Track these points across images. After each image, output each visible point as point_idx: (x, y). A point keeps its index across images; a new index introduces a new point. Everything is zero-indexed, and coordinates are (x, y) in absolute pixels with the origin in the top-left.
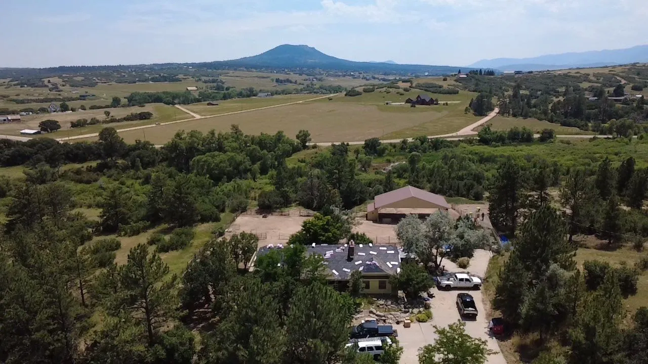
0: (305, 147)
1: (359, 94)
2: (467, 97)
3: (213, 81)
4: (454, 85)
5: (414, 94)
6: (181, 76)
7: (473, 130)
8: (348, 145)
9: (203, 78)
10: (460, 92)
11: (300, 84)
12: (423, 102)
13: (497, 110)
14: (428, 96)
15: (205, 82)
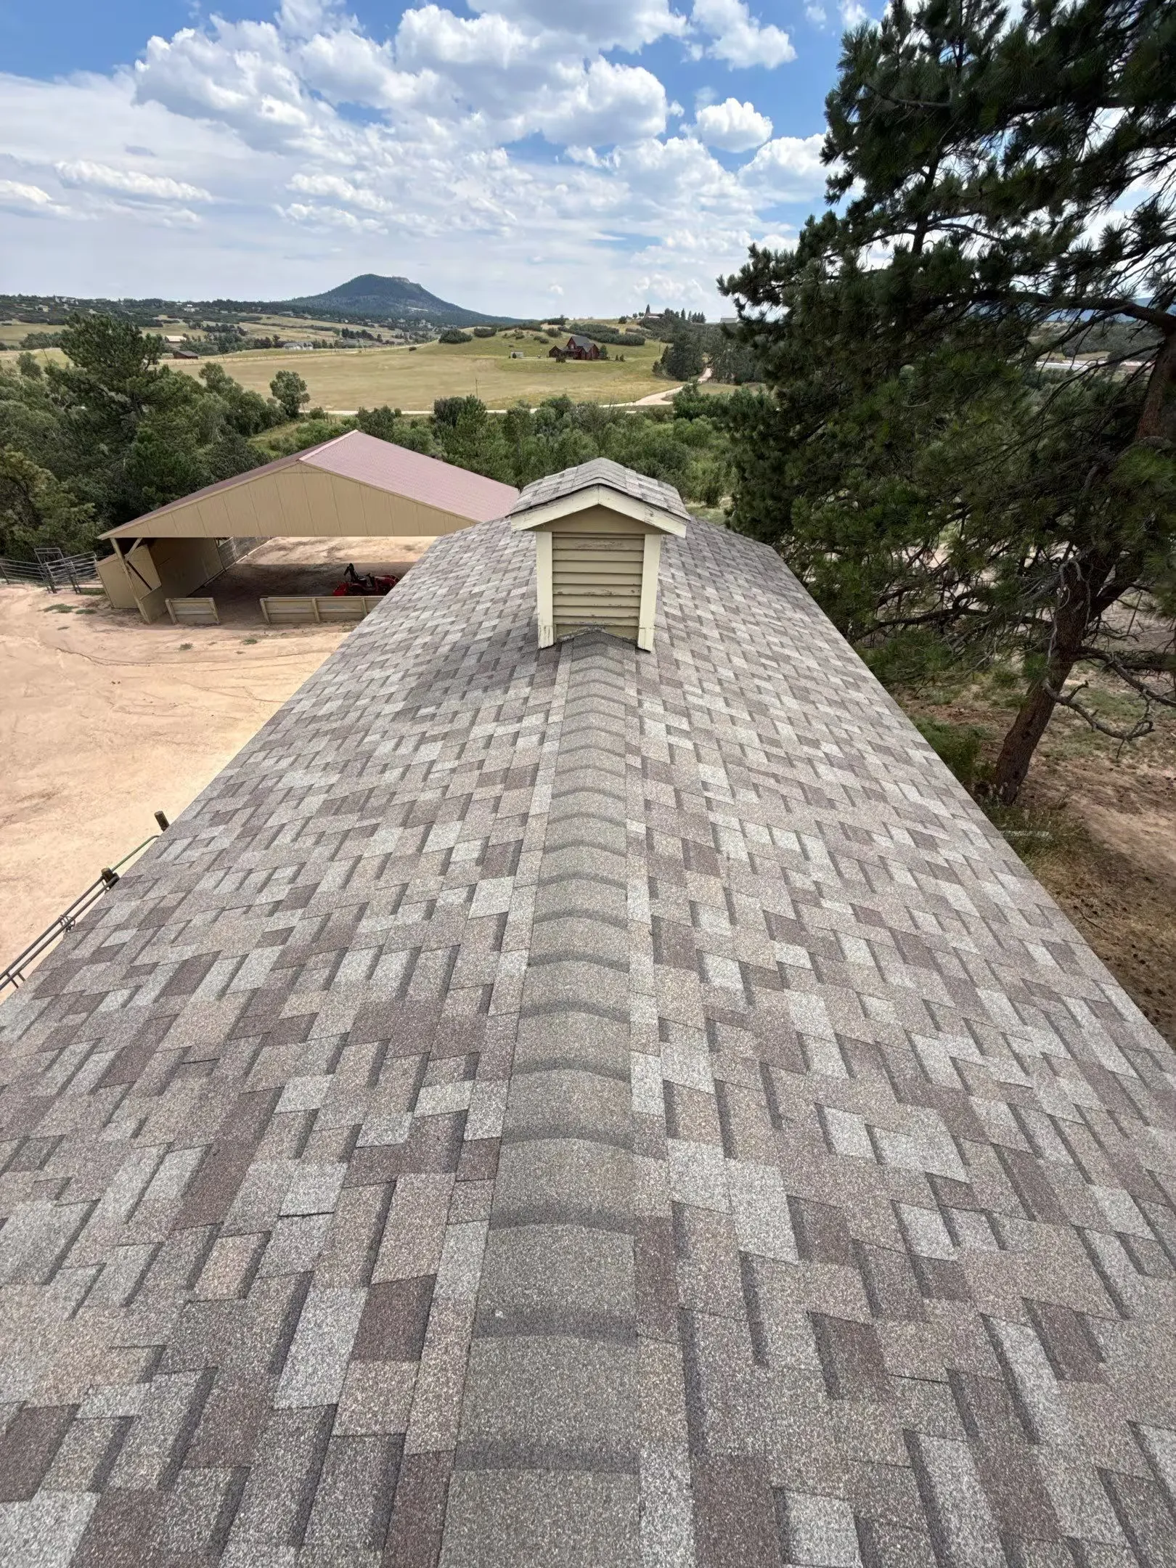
0: (294, 415)
1: (466, 339)
2: (656, 349)
3: (225, 329)
4: (637, 331)
5: (561, 342)
6: (163, 317)
7: (663, 399)
8: (398, 414)
9: (205, 324)
10: (647, 342)
11: (387, 342)
12: (579, 354)
13: (708, 373)
14: (588, 344)
15: (209, 329)
